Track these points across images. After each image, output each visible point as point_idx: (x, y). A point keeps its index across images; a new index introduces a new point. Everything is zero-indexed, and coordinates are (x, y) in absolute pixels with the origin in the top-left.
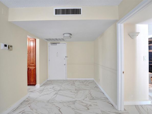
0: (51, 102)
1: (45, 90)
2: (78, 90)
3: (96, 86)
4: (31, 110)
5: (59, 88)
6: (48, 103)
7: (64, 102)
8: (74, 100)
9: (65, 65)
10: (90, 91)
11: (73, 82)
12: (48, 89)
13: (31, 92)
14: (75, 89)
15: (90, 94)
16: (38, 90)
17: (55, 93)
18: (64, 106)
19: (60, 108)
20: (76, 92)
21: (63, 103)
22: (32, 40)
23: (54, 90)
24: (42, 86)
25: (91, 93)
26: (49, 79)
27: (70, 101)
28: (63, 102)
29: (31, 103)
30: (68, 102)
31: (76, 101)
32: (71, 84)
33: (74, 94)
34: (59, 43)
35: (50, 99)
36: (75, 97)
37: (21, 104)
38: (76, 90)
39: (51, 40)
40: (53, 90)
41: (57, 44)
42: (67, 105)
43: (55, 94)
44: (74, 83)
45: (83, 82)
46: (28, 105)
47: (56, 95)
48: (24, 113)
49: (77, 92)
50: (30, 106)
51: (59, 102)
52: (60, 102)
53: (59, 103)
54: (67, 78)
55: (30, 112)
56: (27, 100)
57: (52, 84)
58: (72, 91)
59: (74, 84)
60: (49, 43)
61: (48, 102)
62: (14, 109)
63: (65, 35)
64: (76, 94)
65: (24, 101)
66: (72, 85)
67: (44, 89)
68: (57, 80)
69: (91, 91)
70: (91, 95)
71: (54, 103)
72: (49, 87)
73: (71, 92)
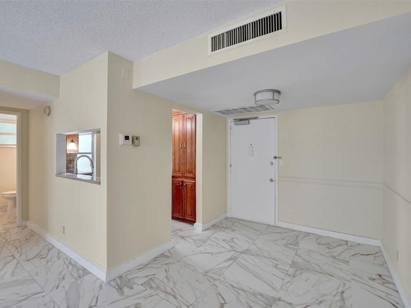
0: (211, 277)
1: (209, 242)
2: (298, 268)
3: (380, 276)
4: (165, 281)
5: (245, 246)
6: (204, 277)
7: (242, 290)
8: (274, 294)
9: (271, 180)
10: (345, 284)
11: (293, 239)
12: (218, 239)
13: (183, 238)
14: (290, 262)
15: (342, 296)
16: (196, 238)
17: (229, 255)
18: (237, 299)
19: (225, 303)
20: (291, 271)
21: (240, 292)
22: (189, 118)
23: (231, 247)
24: (208, 229)
25: (345, 295)
26: (229, 215)
27: (261, 295)
28: (238, 289)
29: (172, 264)
30: (254, 295)
31: (279, 300)
32: (285, 242)
33: (283, 276)
34: (256, 118)
35: (211, 269)
36: (282, 287)
37: (155, 259)
38: (294, 264)
39: (233, 113)
40: (229, 247)
41: (251, 121)
42: (247, 303)
43: (231, 259)
44: (298, 243)
45: (329, 244)
46: (165, 267)
47: (231, 262)
48: (152, 280)
49: (295, 272)
50: (167, 270)
51: (230, 285)
52: (232, 286)
53: (230, 287)
54: (278, 220)
55: (161, 283)
56: (168, 254)
57: (233, 230)
58: (279, 266)
59: (294, 245)
60: (230, 120)
61: (206, 273)
62: (142, 264)
63: (259, 97)
64: (288, 279)
65: (162, 255)
66: (286, 246)
67: (208, 238)
68: (250, 222)
69: (347, 286)
70: (343, 299)
71: (216, 283)
72: (221, 235)
73: (276, 266)
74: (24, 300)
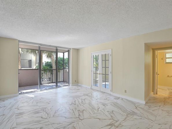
74: (147, 119)
